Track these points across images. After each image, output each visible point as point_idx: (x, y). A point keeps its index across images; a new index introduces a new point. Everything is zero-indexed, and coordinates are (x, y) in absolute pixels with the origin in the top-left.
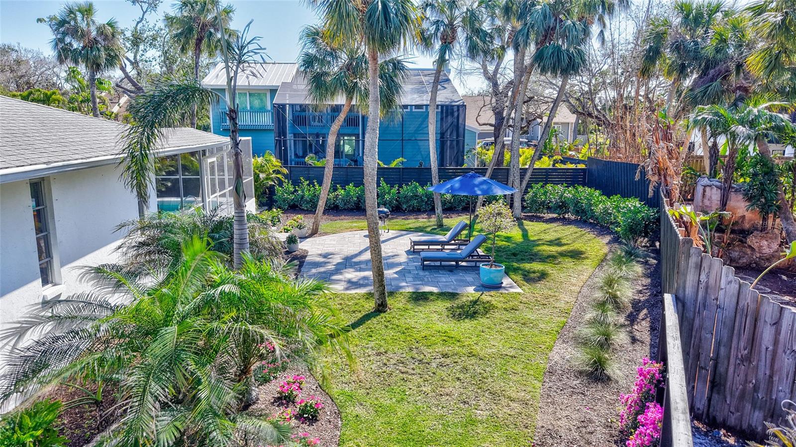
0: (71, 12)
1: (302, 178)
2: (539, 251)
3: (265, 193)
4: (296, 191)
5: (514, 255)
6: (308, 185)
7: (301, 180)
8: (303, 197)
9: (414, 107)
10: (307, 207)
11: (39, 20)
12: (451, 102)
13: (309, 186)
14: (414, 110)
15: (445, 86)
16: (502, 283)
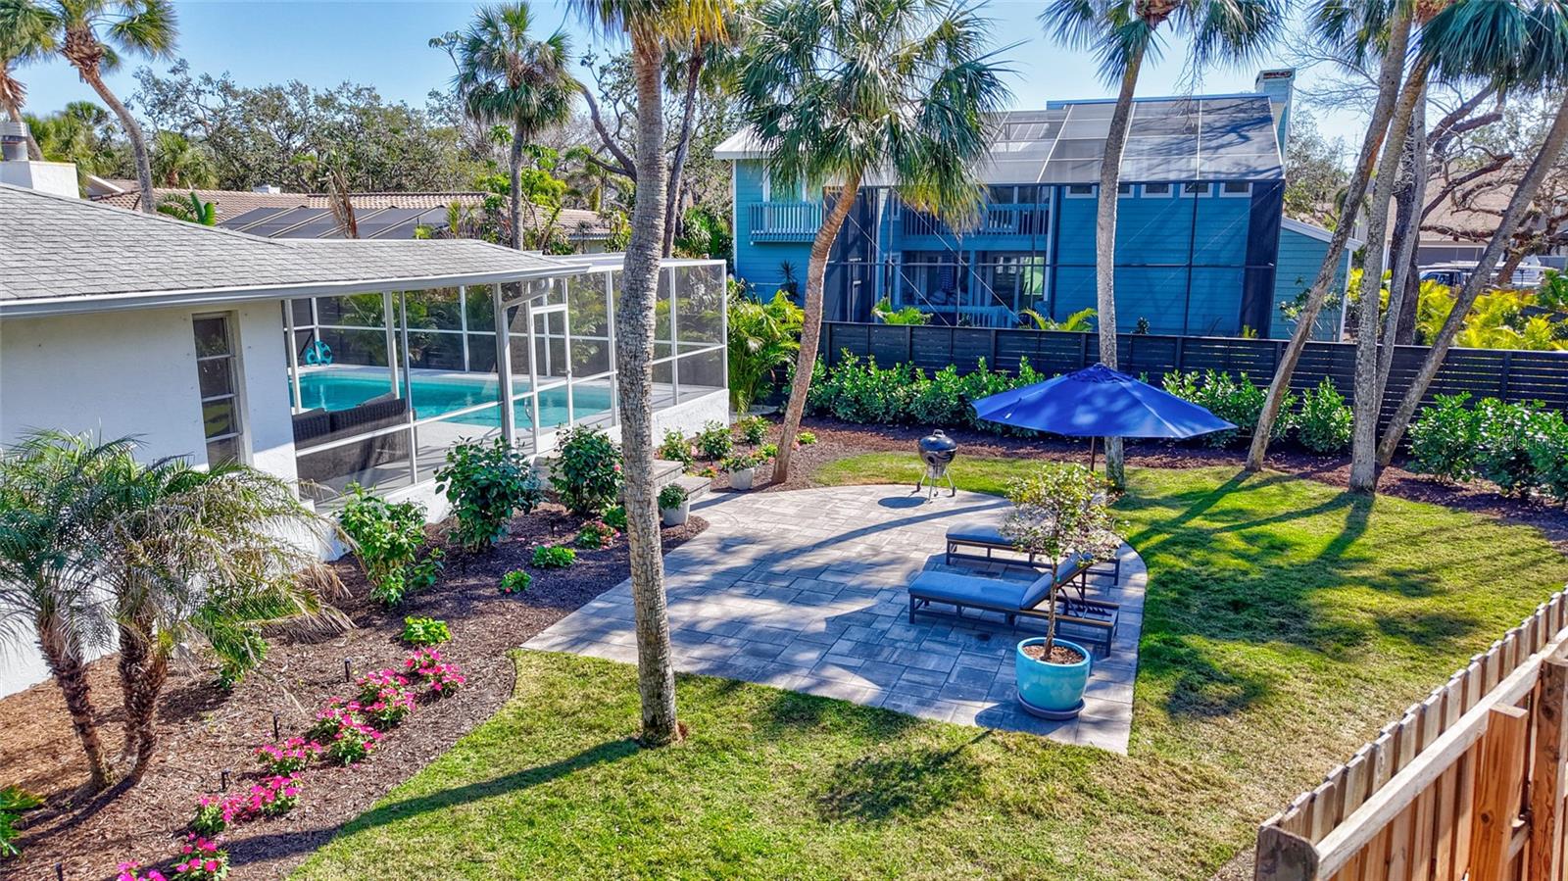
0: (489, 23)
1: (844, 350)
2: (1329, 605)
3: (767, 378)
4: (829, 377)
5: (1237, 606)
6: (857, 365)
7: (842, 354)
8: (841, 390)
9: (1144, 187)
10: (846, 414)
11: (434, 42)
12: (1246, 174)
13: (859, 368)
14: (1144, 195)
15: (1249, 134)
16: (1081, 704)
